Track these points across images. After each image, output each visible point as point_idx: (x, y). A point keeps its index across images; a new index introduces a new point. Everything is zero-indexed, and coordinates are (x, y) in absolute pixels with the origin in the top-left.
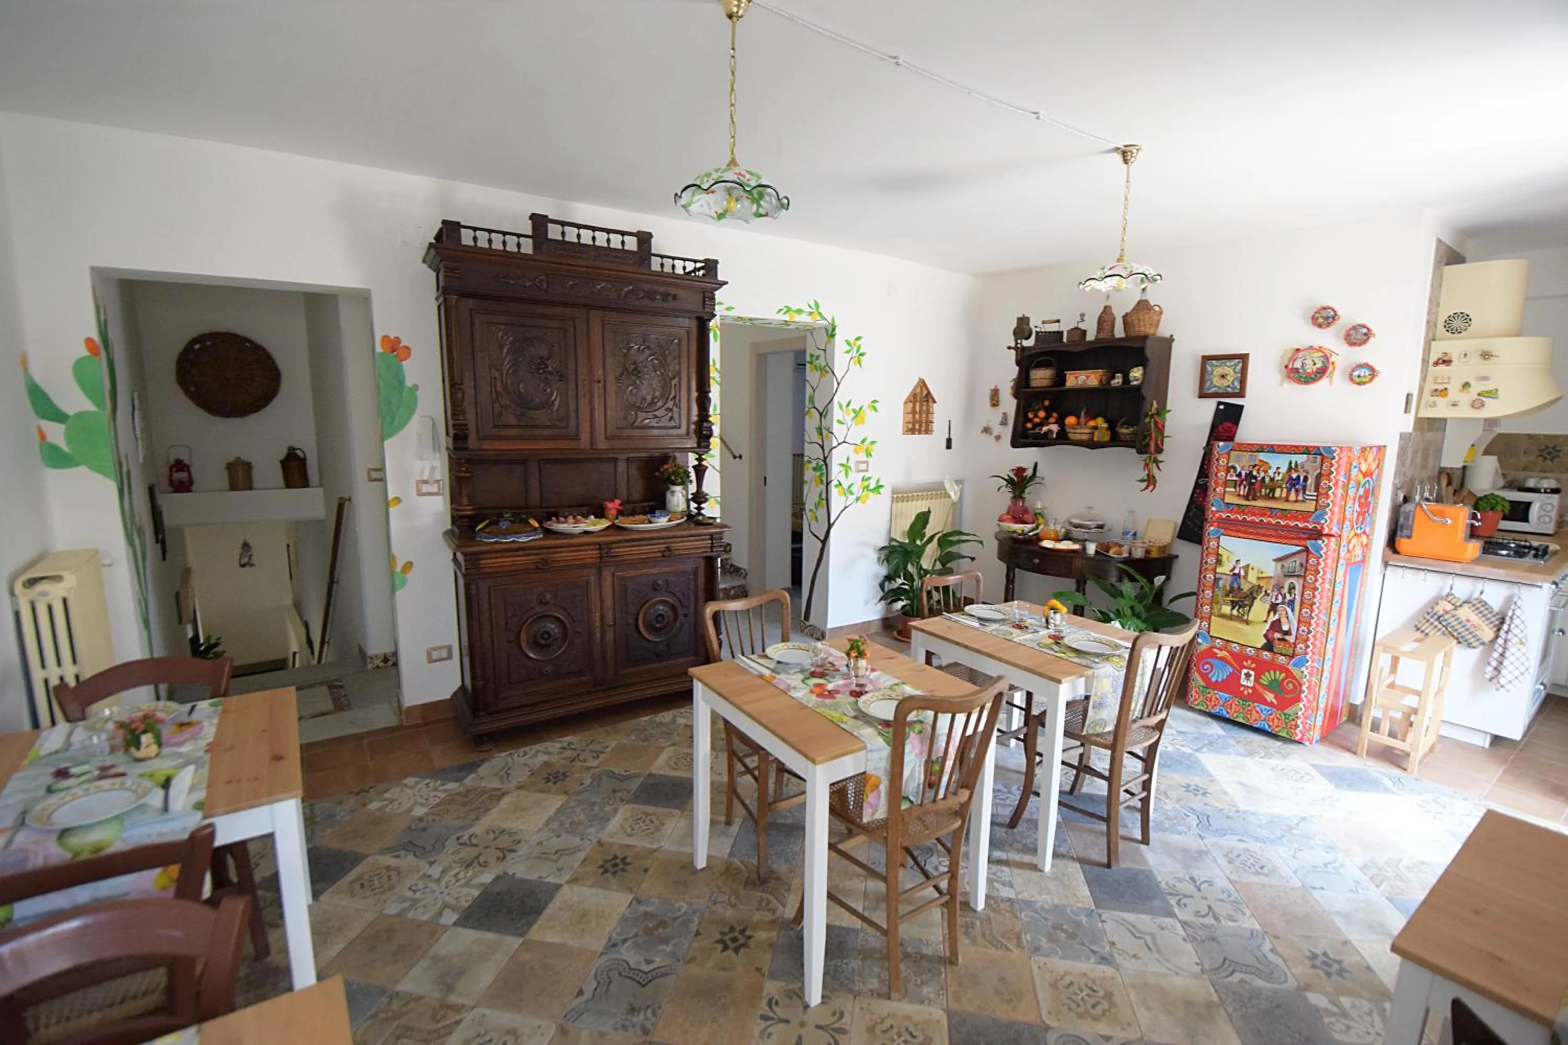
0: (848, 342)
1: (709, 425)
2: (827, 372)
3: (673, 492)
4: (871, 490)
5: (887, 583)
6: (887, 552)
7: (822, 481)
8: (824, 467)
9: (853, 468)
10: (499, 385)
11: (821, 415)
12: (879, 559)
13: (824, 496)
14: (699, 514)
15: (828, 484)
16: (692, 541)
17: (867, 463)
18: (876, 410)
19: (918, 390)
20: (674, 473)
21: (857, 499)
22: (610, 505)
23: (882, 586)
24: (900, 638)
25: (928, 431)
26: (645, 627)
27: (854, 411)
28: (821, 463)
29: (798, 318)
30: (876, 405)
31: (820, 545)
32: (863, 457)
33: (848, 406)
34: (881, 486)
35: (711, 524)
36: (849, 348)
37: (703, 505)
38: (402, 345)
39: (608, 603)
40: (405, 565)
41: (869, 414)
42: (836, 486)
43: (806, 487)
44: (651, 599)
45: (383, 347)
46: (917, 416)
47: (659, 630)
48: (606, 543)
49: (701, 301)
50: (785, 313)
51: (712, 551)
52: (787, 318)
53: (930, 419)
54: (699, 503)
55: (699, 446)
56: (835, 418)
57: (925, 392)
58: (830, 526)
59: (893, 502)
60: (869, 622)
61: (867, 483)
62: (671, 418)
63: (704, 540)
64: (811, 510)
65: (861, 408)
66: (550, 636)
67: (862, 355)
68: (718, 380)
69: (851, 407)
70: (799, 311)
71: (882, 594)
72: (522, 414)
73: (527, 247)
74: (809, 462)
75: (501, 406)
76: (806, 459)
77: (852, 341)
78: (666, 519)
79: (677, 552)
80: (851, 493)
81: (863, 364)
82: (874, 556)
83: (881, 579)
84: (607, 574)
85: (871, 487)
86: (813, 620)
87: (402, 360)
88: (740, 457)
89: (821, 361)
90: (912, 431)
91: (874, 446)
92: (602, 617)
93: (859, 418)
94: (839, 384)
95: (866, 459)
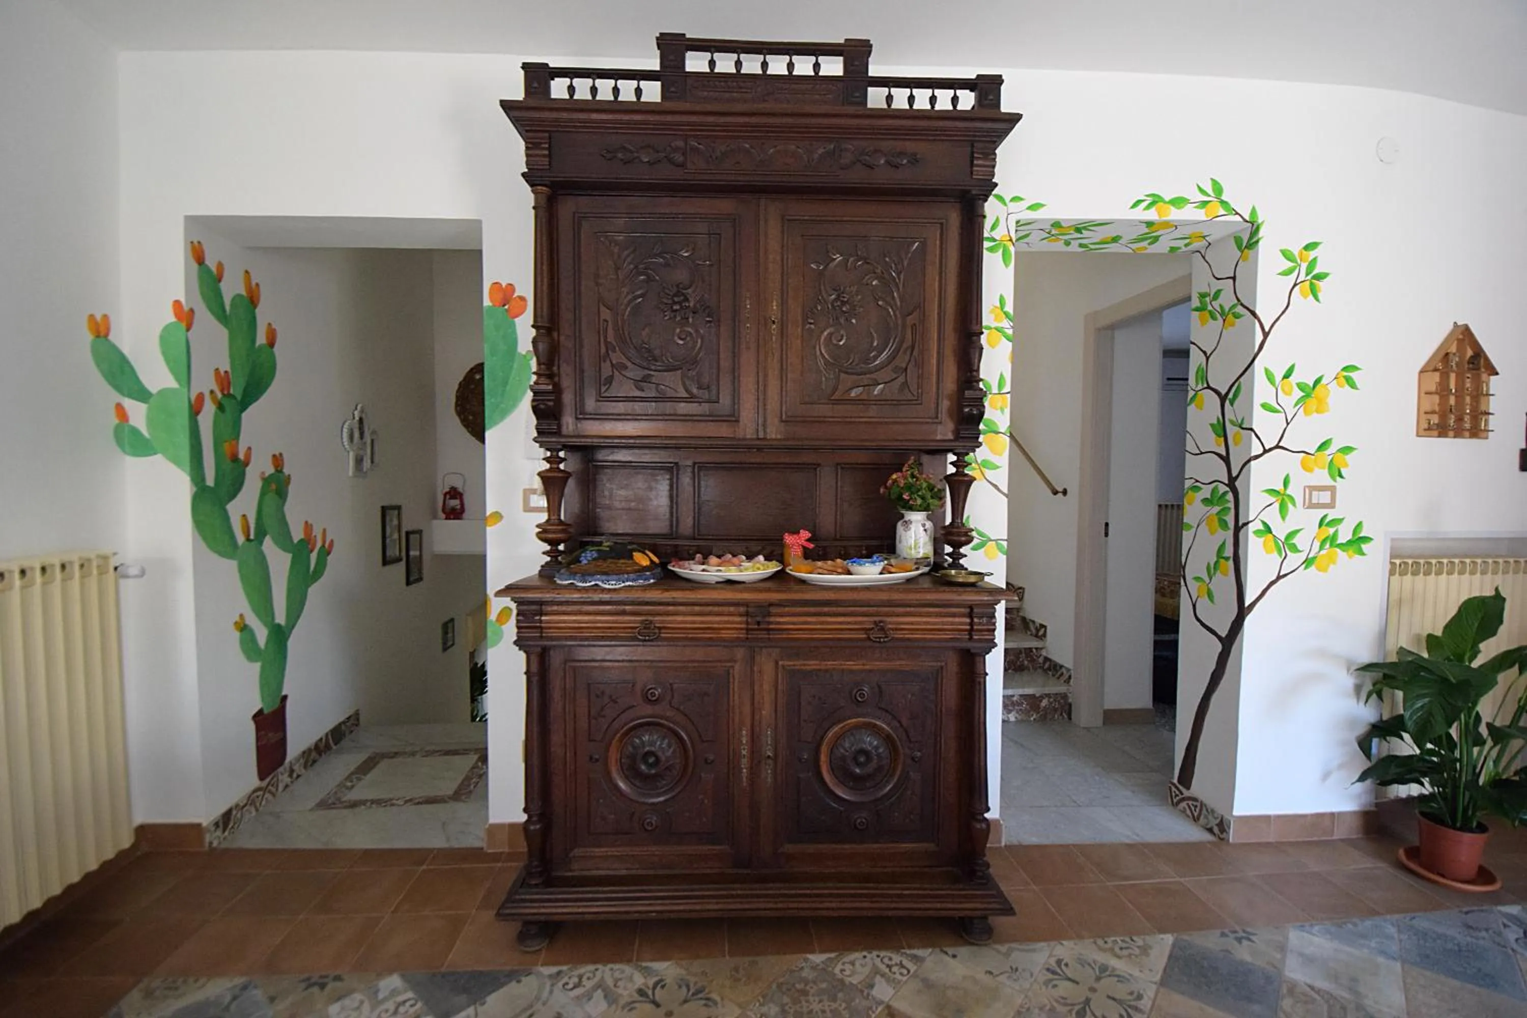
0: (1287, 255)
1: (975, 394)
2: (1237, 316)
3: (907, 523)
4: (1340, 546)
5: (1375, 741)
6: (1378, 675)
7: (1224, 524)
8: (1230, 496)
9: (1299, 501)
10: (610, 332)
11: (1223, 398)
12: (1358, 689)
13: (1229, 551)
14: (956, 565)
15: (1239, 528)
16: (929, 615)
17: (1332, 490)
18: (1353, 386)
19: (1453, 349)
20: (909, 487)
21: (1308, 562)
22: (788, 539)
23: (1364, 744)
24: (1412, 866)
25: (1477, 432)
26: (832, 770)
27: (1301, 386)
28: (1223, 488)
29: (1174, 214)
30: (1353, 375)
31: (1219, 647)
32: (1322, 477)
33: (1287, 376)
34: (1366, 539)
35: (973, 585)
36: (1291, 264)
37: (963, 550)
38: (516, 295)
39: (767, 712)
40: (501, 612)
41: (1336, 393)
42: (1257, 533)
43: (1187, 536)
44: (845, 720)
45: (491, 301)
46: (1452, 400)
47: (857, 779)
48: (759, 605)
49: (969, 163)
50: (1148, 207)
51: (971, 639)
52: (1152, 215)
53: (1483, 408)
54: (957, 545)
55: (958, 436)
56: (1258, 400)
57: (1470, 353)
58: (1243, 612)
59: (1392, 573)
60: (1332, 814)
61: (1331, 531)
62: (905, 384)
63: (954, 615)
64: (1197, 579)
65: (1317, 382)
66: (658, 760)
67: (1319, 277)
68: (1010, 332)
69: (1293, 379)
70: (1179, 202)
71: (1365, 764)
72: (646, 379)
73: (652, 92)
74: (1195, 489)
75: (612, 365)
76: (1188, 483)
77: (1296, 251)
78: (879, 566)
79: (899, 635)
80: (1294, 548)
81: (1320, 296)
82: (1348, 681)
83: (1362, 730)
84: (766, 665)
85: (1342, 539)
86: (1199, 787)
87: (517, 316)
88: (1065, 492)
89: (1227, 300)
90: (1442, 430)
91: (1349, 458)
92: (754, 738)
93: (1312, 403)
94: (1266, 335)
95: (1329, 482)
